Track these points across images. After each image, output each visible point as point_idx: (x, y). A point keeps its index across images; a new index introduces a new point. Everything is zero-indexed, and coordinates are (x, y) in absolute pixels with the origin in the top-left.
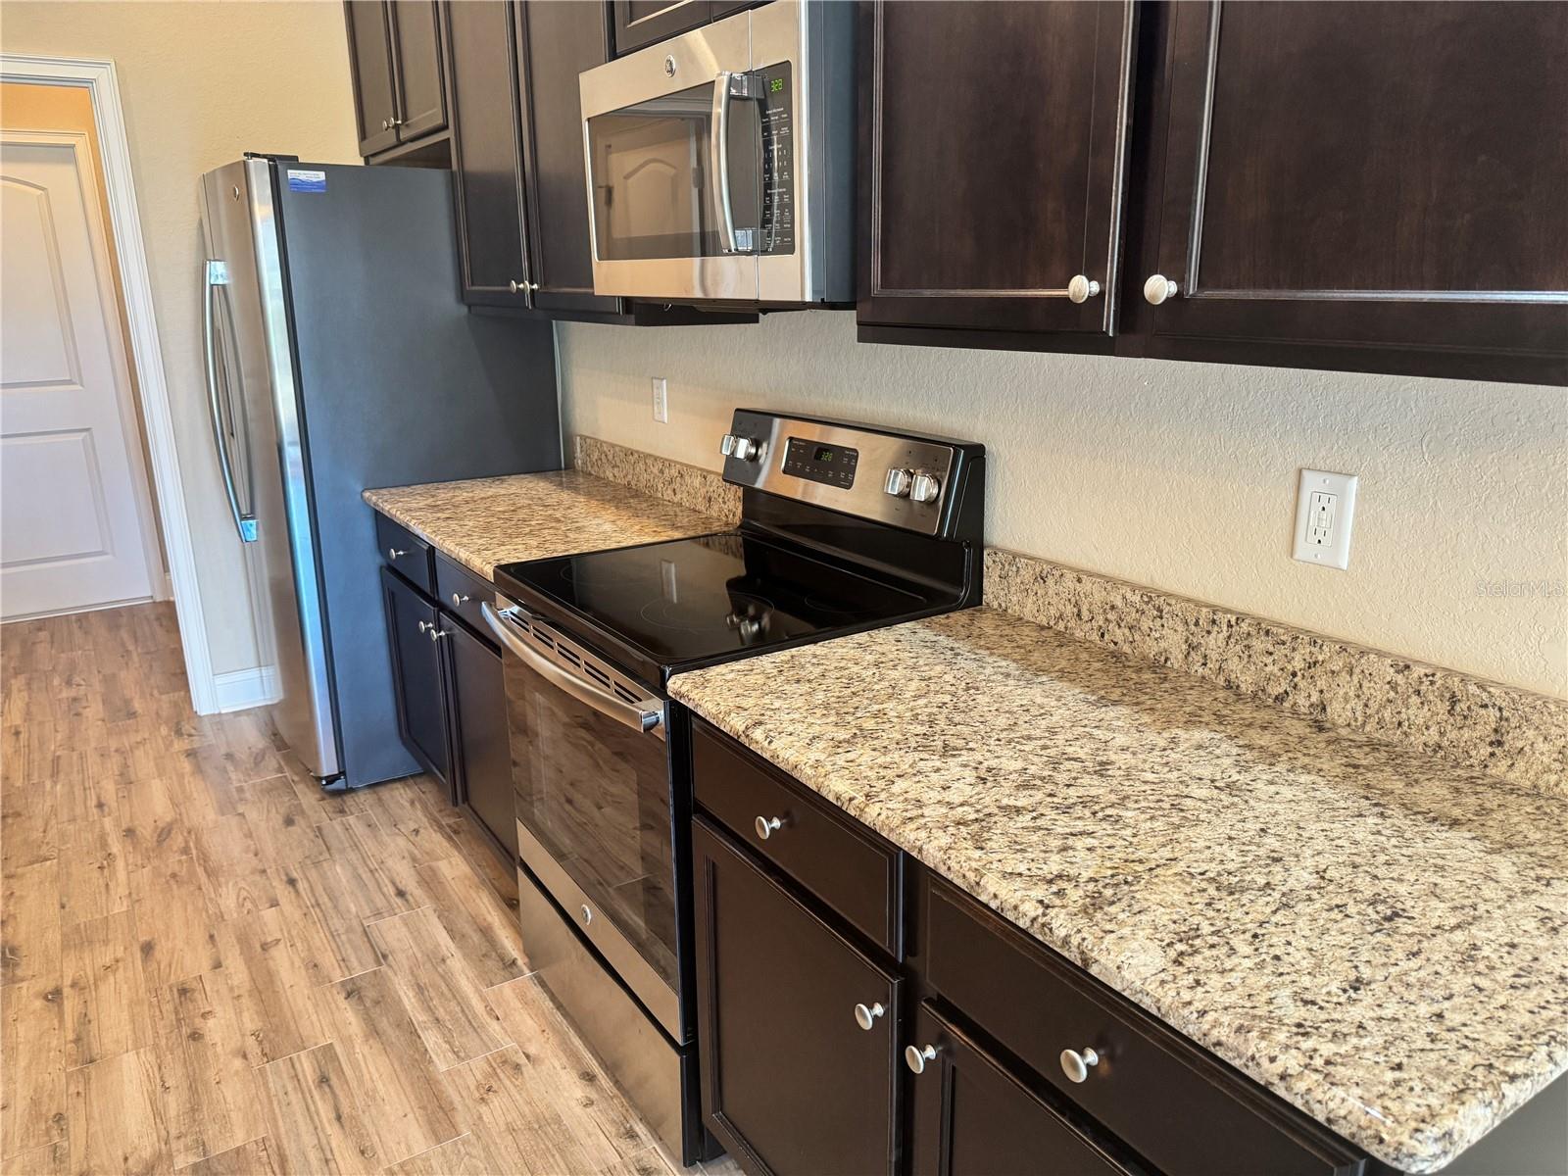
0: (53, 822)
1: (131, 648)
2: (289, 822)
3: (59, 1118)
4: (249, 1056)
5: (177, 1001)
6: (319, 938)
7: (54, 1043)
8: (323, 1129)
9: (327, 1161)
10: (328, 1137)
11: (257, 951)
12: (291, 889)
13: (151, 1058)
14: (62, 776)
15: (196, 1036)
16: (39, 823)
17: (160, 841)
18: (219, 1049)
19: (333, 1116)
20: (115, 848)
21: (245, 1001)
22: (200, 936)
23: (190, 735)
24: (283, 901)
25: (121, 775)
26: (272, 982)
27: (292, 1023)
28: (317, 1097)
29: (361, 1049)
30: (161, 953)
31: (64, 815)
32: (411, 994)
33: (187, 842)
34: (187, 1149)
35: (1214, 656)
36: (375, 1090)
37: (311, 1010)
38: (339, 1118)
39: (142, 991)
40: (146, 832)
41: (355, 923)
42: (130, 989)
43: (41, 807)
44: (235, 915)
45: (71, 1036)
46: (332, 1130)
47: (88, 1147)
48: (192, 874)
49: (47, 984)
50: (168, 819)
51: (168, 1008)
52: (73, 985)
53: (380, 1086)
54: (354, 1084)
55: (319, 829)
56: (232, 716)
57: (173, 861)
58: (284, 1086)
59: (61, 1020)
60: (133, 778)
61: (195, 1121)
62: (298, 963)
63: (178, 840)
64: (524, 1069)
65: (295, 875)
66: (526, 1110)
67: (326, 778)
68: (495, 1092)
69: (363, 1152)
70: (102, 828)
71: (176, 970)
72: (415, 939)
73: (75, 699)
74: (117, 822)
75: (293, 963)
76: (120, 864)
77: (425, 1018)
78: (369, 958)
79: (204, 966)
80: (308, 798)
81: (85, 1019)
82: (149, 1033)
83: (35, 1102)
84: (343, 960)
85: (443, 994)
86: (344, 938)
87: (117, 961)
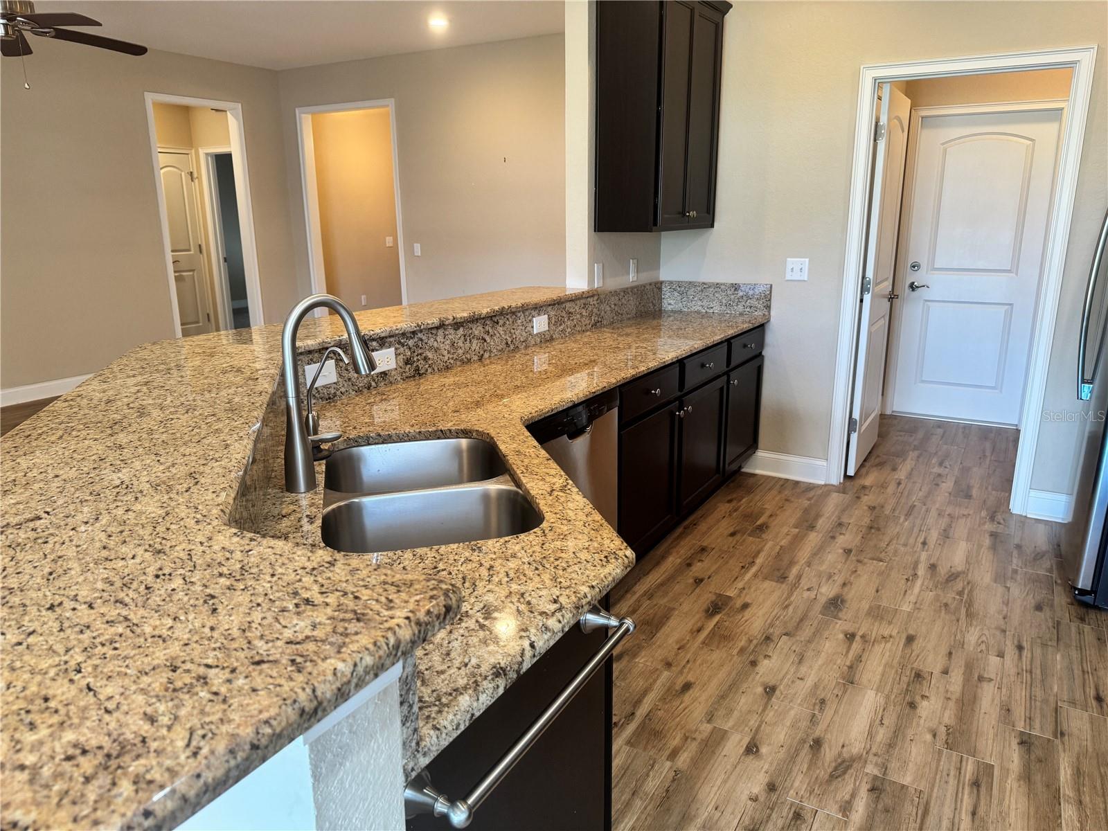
0: (895, 542)
1: (988, 454)
2: (1039, 608)
3: (823, 702)
4: (937, 737)
5: (912, 678)
6: (1020, 694)
7: (839, 661)
8: (960, 813)
10: (960, 820)
11: (975, 678)
12: (1017, 652)
13: (882, 701)
14: (911, 517)
15: (912, 705)
16: (887, 539)
17: (948, 581)
18: (922, 721)
19: (970, 809)
20: (921, 571)
21: (952, 704)
22: (944, 650)
23: (999, 523)
24: (1008, 657)
25: (945, 530)
26: (974, 702)
27: (974, 735)
28: (966, 787)
29: (1012, 783)
30: (916, 646)
31: (902, 541)
32: (1069, 772)
33: (964, 589)
34: (876, 764)
36: (1008, 814)
37: (991, 736)
38: (974, 814)
39: (896, 661)
40: (943, 570)
41: (1052, 699)
42: (889, 656)
43: (892, 530)
44: (972, 649)
45: (848, 663)
46: (965, 818)
47: (828, 726)
48: (957, 609)
49: (849, 627)
50: (959, 569)
51: (905, 679)
52: (863, 637)
53: (1013, 814)
54: (995, 801)
55: (1059, 623)
56: (1033, 521)
57: (950, 596)
58: (949, 770)
59: (848, 652)
60: (951, 535)
61: (888, 752)
62: (997, 701)
63: (959, 585)
65: (1025, 644)
67: (1079, 590)
70: (919, 557)
71: (920, 660)
72: (1093, 737)
73: (940, 475)
74: (930, 557)
75: (993, 700)
76: (919, 583)
77: (1071, 794)
78: (1050, 727)
79: (937, 671)
80: (1061, 599)
81: (859, 659)
82: (888, 687)
83: (816, 686)
84: (1030, 719)
85: (1095, 787)
86: (1038, 704)
87: (891, 637)
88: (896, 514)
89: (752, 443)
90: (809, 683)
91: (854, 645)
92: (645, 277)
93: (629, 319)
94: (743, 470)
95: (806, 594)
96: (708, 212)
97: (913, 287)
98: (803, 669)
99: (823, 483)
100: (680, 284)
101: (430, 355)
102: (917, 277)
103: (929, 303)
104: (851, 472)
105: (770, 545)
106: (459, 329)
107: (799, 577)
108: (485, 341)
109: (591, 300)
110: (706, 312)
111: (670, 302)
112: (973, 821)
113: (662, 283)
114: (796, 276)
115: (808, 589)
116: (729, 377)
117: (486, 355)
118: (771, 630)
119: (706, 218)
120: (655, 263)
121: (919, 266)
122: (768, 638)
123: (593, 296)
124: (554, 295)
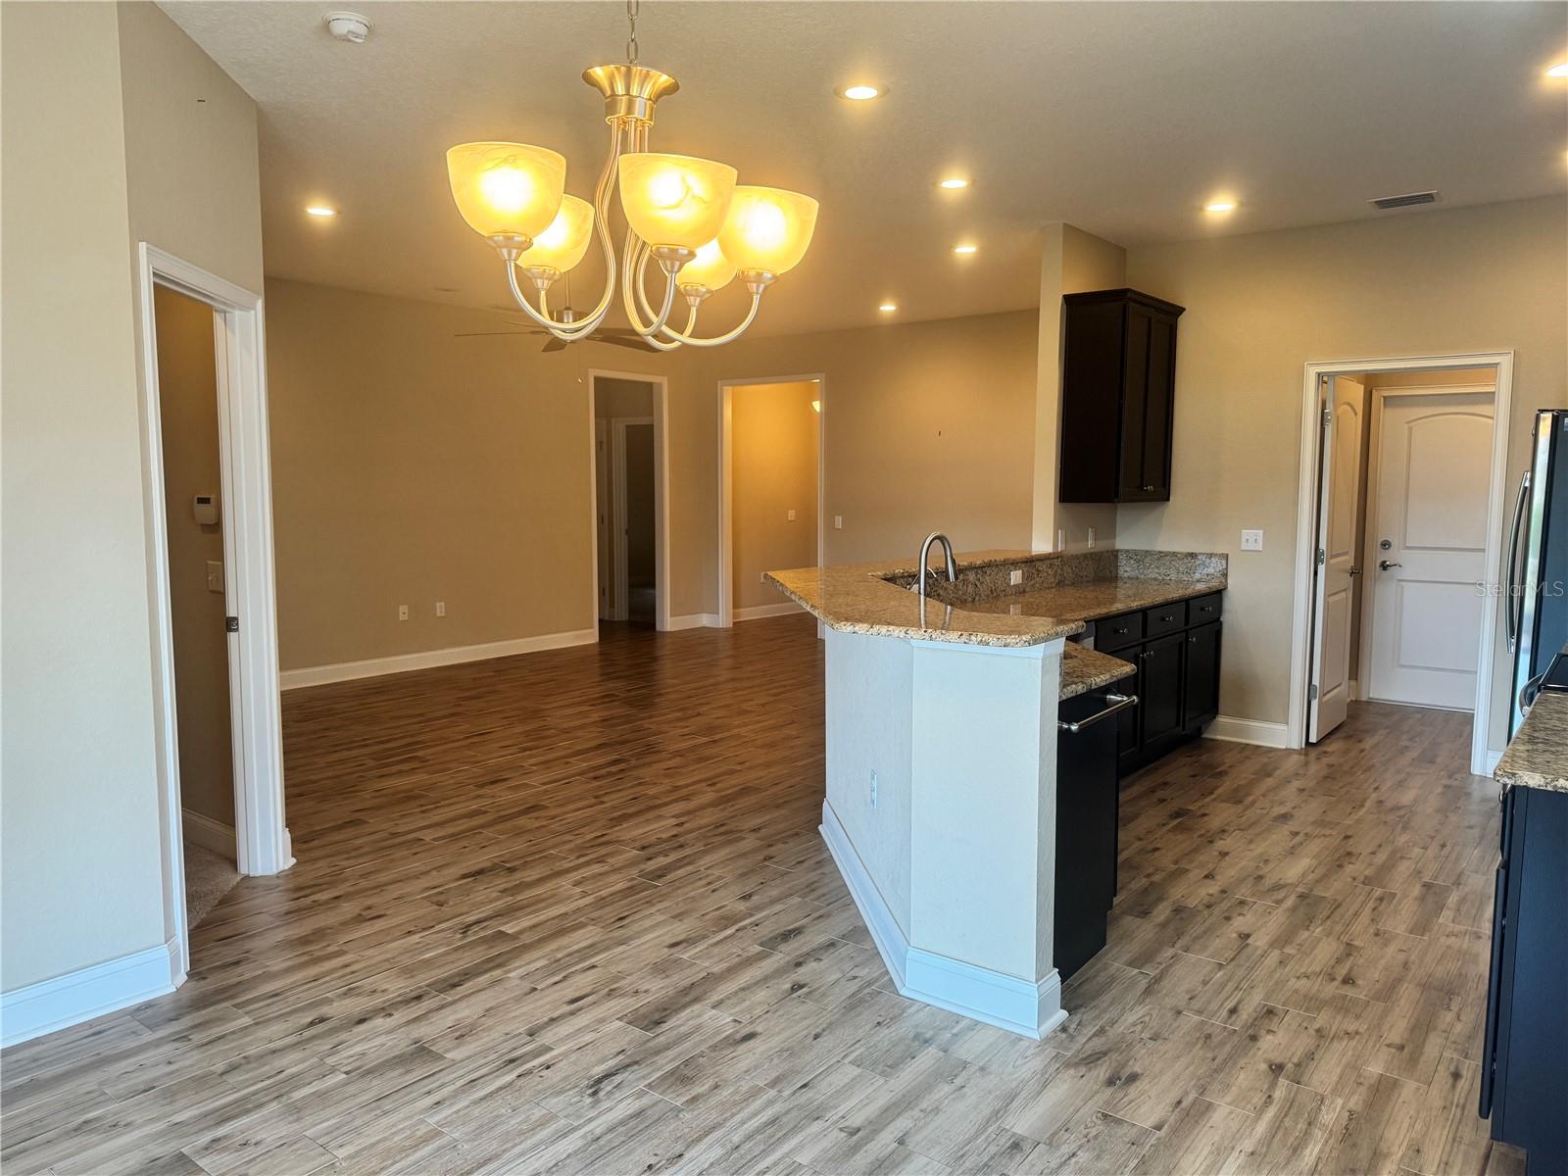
0: (1348, 786)
2: (1470, 827)
3: (1267, 860)
4: (1357, 880)
5: (1343, 855)
6: (1433, 866)
7: (1284, 844)
8: (1364, 908)
9: (1355, 915)
11: (1397, 857)
13: (1315, 864)
14: (1369, 773)
15: (1340, 866)
18: (1346, 873)
19: (1373, 908)
21: (1373, 867)
24: (1430, 849)
26: (1392, 868)
27: (1386, 881)
28: (1372, 900)
29: (1409, 899)
32: (1457, 898)
33: (1406, 814)
36: (1399, 911)
37: (1400, 882)
39: (1331, 847)
41: (1459, 870)
42: (1327, 844)
44: (1399, 844)
47: (1270, 871)
48: (1395, 825)
49: (1295, 829)
50: (1405, 804)
53: (1405, 910)
54: (1392, 906)
55: (1484, 836)
58: (1361, 893)
59: (1291, 840)
60: (1405, 785)
61: (1316, 883)
62: (1412, 868)
63: (1401, 812)
65: (1448, 844)
66: (1465, 948)
68: (1457, 938)
69: (1373, 920)
70: (1369, 796)
71: (1353, 847)
72: (1484, 887)
74: (1379, 797)
75: (1409, 867)
77: (1453, 907)
78: (1450, 881)
80: (1494, 824)
81: (1301, 843)
88: (1355, 770)
89: (1211, 708)
90: (1257, 852)
92: (1103, 545)
93: (1088, 582)
94: (1205, 736)
95: (1258, 811)
96: (1164, 487)
97: (1384, 566)
98: (1252, 846)
99: (1284, 747)
100: (1136, 553)
101: (941, 592)
102: (1390, 556)
103: (1403, 583)
104: (1313, 739)
105: (1227, 785)
107: (1254, 802)
109: (1055, 560)
110: (1163, 579)
111: (1126, 569)
112: (1372, 911)
113: (1118, 551)
114: (1251, 546)
115: (1261, 809)
116: (1187, 634)
117: (977, 599)
118: (1227, 828)
119: (1162, 493)
120: (1112, 534)
121: (1390, 545)
122: (1224, 831)
123: (1057, 558)
124: (1027, 555)
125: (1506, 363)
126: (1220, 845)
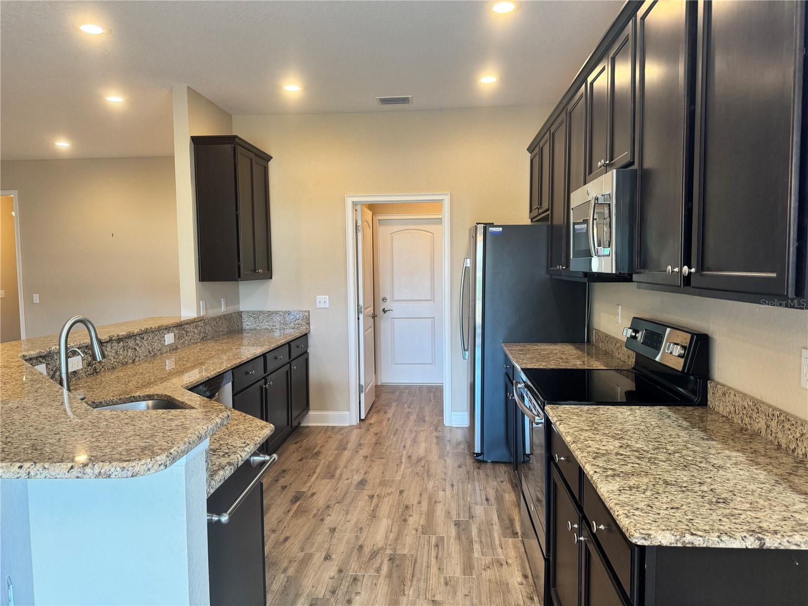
0: (389, 448)
1: (432, 399)
2: (460, 467)
3: (361, 529)
4: (418, 532)
5: (404, 509)
6: (454, 505)
7: (367, 509)
8: (431, 558)
9: (428, 567)
10: (431, 561)
11: (433, 503)
12: (451, 488)
13: (391, 522)
14: (397, 436)
15: (405, 520)
16: (385, 448)
17: (417, 462)
18: (410, 526)
19: (435, 556)
20: (404, 460)
21: (423, 516)
22: (418, 493)
23: (439, 431)
24: (447, 490)
25: (414, 439)
26: (434, 513)
27: (434, 526)
28: (433, 549)
29: (452, 540)
30: (404, 494)
31: (393, 447)
32: (476, 531)
33: (425, 464)
34: (391, 549)
35: (774, 431)
36: (451, 554)
37: (442, 525)
38: (437, 557)
39: (395, 503)
40: (414, 458)
41: (468, 504)
42: (392, 501)
43: (387, 443)
44: (431, 490)
45: (372, 509)
46: (433, 560)
47: (365, 539)
48: (423, 474)
49: (371, 493)
50: (422, 456)
51: (401, 510)
52: (378, 495)
53: (453, 553)
54: (445, 550)
55: (469, 472)
56: (455, 428)
57: (419, 469)
58: (424, 543)
59: (371, 504)
60: (417, 441)
61: (396, 543)
62: (444, 510)
63: (423, 463)
64: (504, 566)
65: (454, 484)
66: (498, 578)
67: (476, 454)
68: (490, 569)
69: (439, 569)
70: (402, 454)
71: (407, 500)
72: (485, 515)
73: (409, 413)
74: (407, 453)
75: (442, 510)
76: (403, 465)
77: (477, 540)
78: (467, 515)
79: (415, 502)
80: (469, 461)
81: (377, 506)
82: (393, 515)
83: (357, 523)
84: (458, 514)
85: (487, 534)
86: (462, 507)
87: (392, 493)
88: (389, 435)
89: (306, 407)
90: (353, 522)
91: (374, 500)
92: (231, 309)
93: (223, 335)
94: (302, 425)
95: (346, 482)
96: (268, 270)
97: (384, 311)
98: (349, 517)
99: (348, 425)
100: (254, 313)
102: (386, 306)
103: (394, 320)
104: (363, 417)
105: (323, 462)
106: (120, 342)
107: (341, 475)
108: (136, 350)
109: (200, 323)
110: (272, 329)
111: (247, 324)
112: (437, 560)
113: (241, 312)
114: (322, 305)
115: (347, 479)
116: (290, 365)
117: (137, 359)
118: (329, 503)
119: (266, 272)
120: (236, 301)
121: (386, 299)
122: (328, 507)
123: (201, 321)
124: (177, 321)
125: (447, 199)
126: (329, 521)
